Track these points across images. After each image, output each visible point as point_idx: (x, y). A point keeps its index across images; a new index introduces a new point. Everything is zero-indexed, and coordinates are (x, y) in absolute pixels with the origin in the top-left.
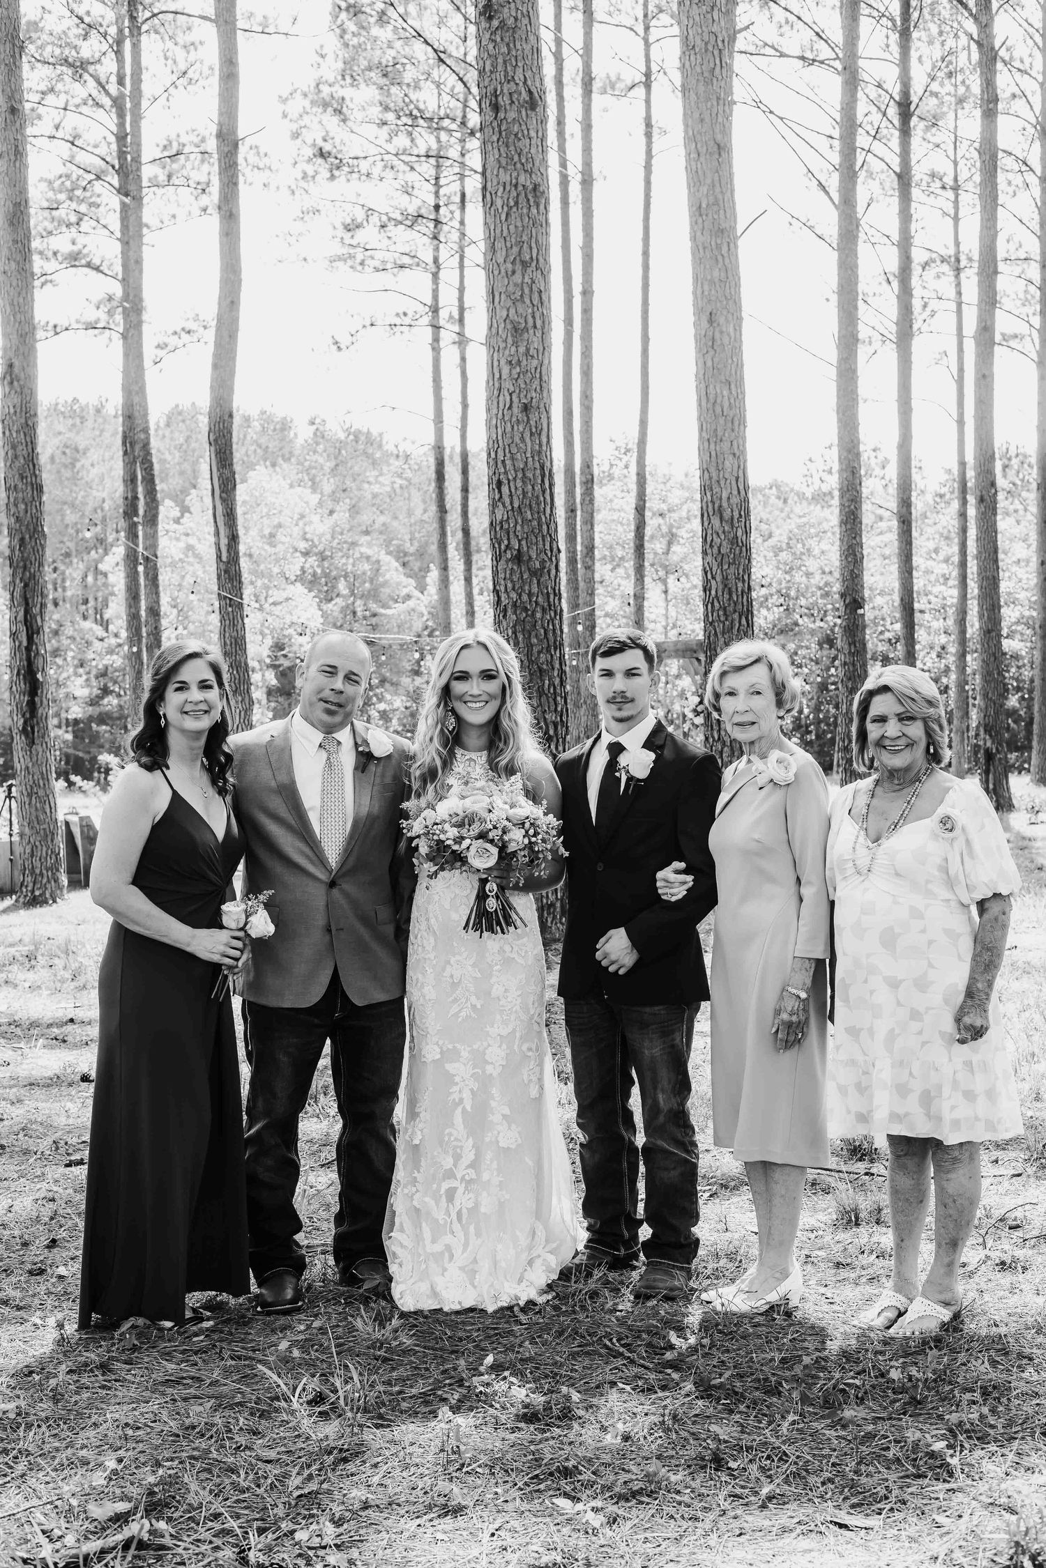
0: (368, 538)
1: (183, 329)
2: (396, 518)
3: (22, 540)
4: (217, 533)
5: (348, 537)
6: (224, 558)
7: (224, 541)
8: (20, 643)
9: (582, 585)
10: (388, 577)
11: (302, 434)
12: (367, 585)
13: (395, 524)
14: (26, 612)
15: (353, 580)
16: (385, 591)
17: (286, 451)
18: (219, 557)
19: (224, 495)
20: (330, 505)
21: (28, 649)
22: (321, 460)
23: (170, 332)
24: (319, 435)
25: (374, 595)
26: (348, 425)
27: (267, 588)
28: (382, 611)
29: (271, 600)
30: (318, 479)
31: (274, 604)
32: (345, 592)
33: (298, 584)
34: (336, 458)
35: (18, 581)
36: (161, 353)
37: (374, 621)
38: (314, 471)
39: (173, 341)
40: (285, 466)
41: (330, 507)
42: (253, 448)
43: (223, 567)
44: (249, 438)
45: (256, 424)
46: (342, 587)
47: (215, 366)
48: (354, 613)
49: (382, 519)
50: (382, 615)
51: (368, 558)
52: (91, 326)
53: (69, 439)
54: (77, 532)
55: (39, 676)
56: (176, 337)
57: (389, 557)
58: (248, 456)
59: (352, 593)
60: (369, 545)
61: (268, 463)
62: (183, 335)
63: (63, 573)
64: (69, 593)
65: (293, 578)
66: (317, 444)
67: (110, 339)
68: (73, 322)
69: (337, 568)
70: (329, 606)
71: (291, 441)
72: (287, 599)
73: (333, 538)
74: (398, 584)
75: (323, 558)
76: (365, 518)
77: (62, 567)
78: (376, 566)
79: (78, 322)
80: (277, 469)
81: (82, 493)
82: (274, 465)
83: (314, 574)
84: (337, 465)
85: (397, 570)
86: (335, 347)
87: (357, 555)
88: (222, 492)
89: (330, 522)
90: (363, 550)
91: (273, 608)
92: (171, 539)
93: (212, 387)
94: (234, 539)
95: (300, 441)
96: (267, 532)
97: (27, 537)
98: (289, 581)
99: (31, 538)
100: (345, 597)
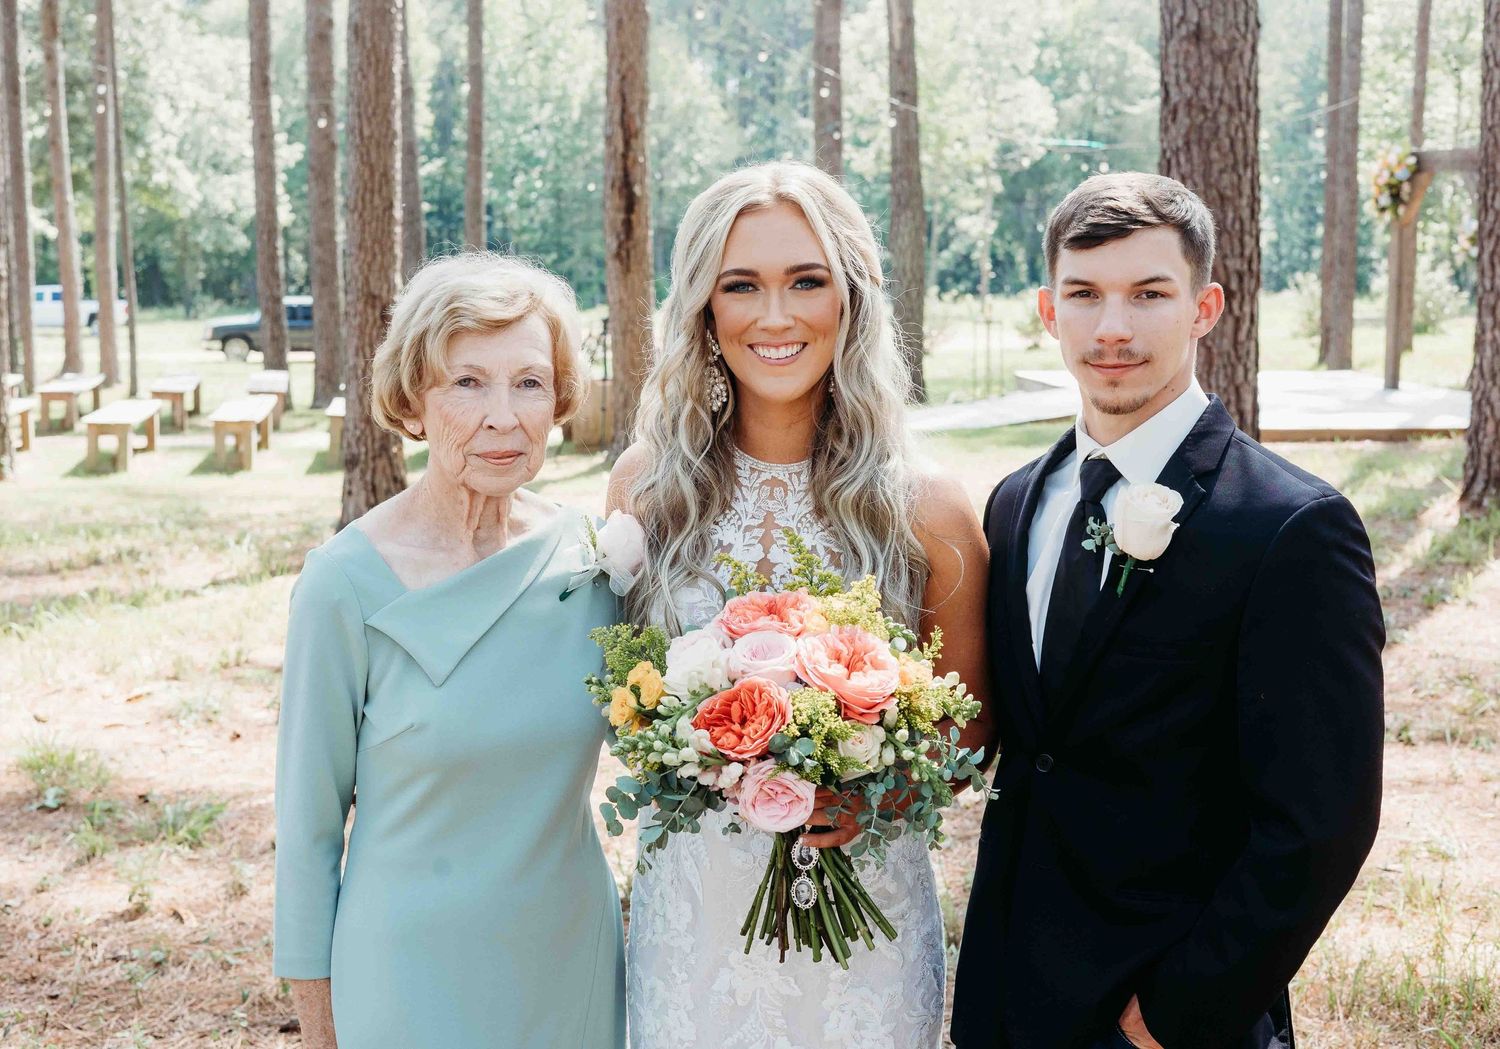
0: (1114, 27)
3: (620, 23)
4: (890, 16)
5: (1093, 26)
6: (897, 47)
7: (898, 25)
8: (616, 151)
9: (1345, 77)
10: (1136, 69)
12: (1111, 79)
14: (624, 111)
15: (1096, 74)
16: (1132, 87)
18: (891, 45)
21: (625, 156)
25: (1118, 90)
27: (995, 82)
28: (1128, 109)
29: (1000, 97)
31: (1004, 101)
32: (1087, 87)
33: (1031, 79)
35: (614, 73)
37: (1117, 120)
43: (895, 58)
46: (1083, 81)
48: (1095, 111)
50: (1129, 115)
51: (1113, 49)
55: (637, 190)
59: (1094, 89)
60: (1117, 35)
65: (1025, 71)
69: (1078, 61)
70: (1067, 104)
72: (1017, 96)
73: (1076, 27)
75: (1063, 49)
78: (1123, 58)
83: (1053, 67)
85: (1146, 63)
87: (1102, 45)
90: (1110, 39)
91: (1002, 106)
94: (909, 22)
96: (1000, 20)
97: (625, 18)
98: (1020, 75)
99: (630, 19)
100: (1086, 94)
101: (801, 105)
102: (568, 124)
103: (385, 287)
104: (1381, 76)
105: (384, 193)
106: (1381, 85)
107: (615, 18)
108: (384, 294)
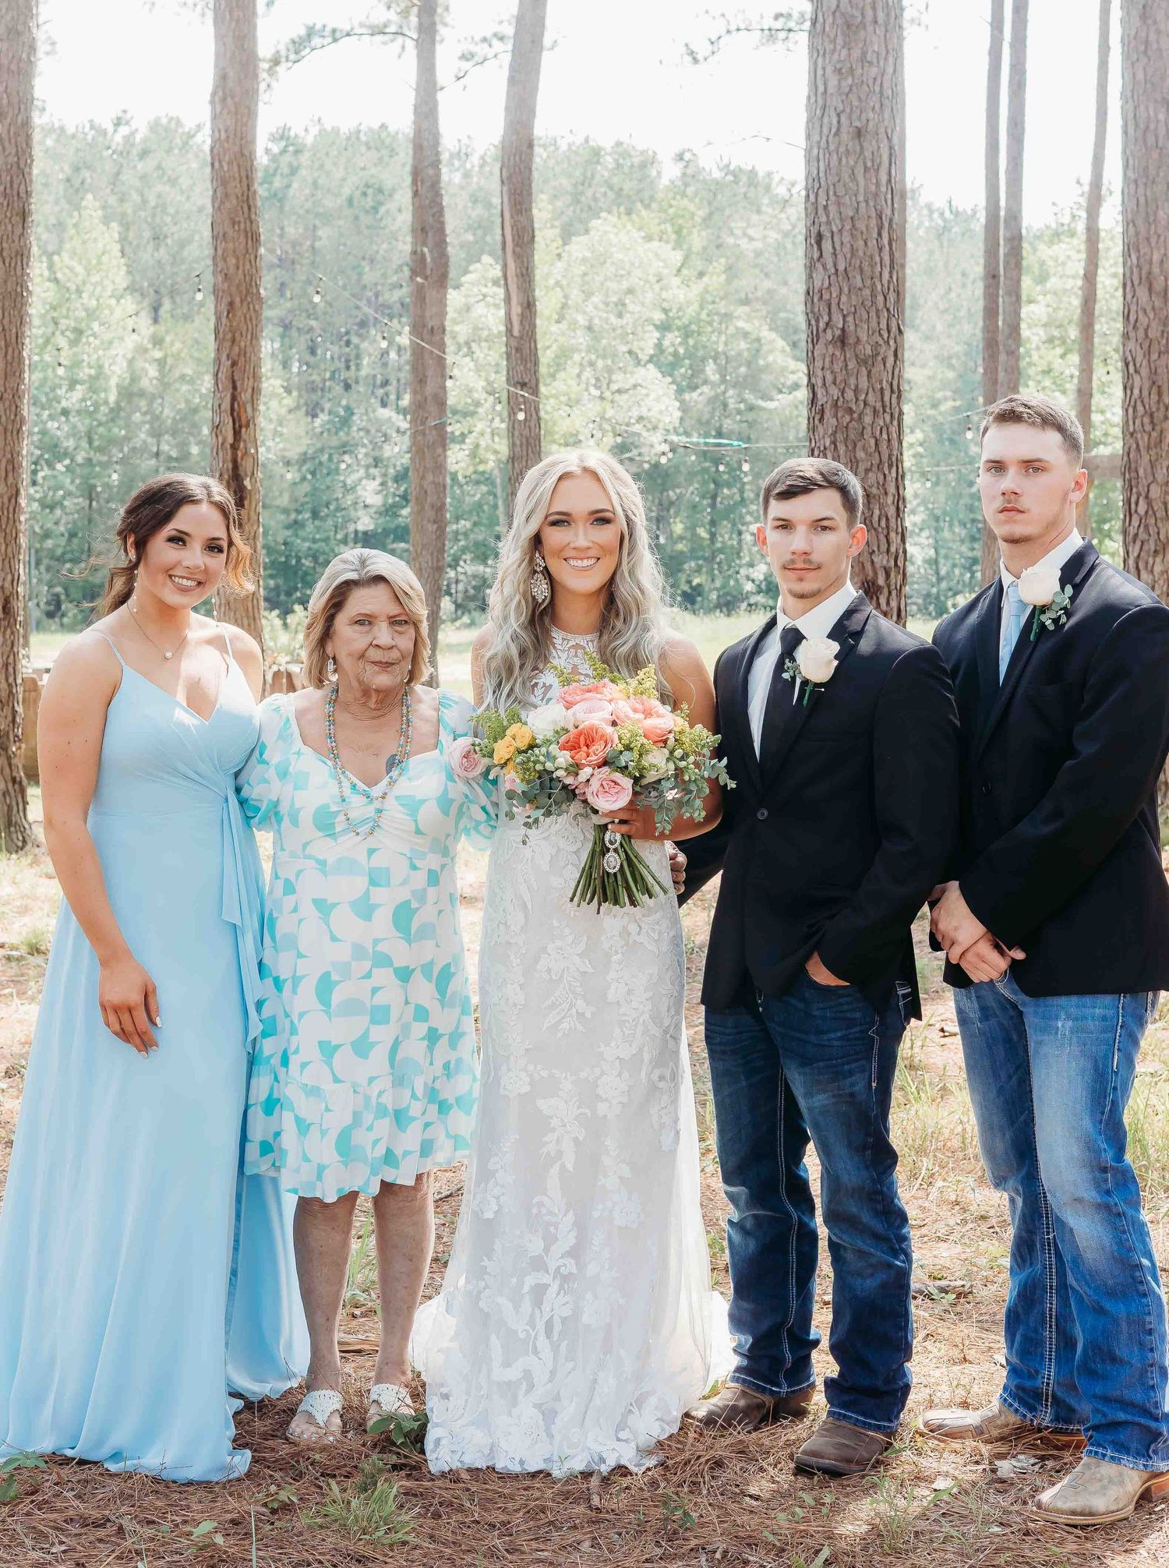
0: (746, 309)
1: (495, 35)
2: (785, 283)
3: (231, 304)
4: (508, 300)
5: (722, 307)
6: (516, 333)
7: (516, 310)
8: (224, 439)
9: (1001, 375)
10: (770, 358)
11: (670, 172)
12: (743, 370)
13: (783, 290)
14: (234, 399)
15: (725, 363)
16: (766, 379)
17: (646, 195)
18: (509, 331)
19: (518, 250)
20: (699, 265)
21: (234, 447)
22: (692, 208)
23: (478, 38)
24: (691, 175)
25: (750, 382)
26: (726, 161)
27: (610, 371)
28: (761, 403)
29: (614, 387)
30: (685, 231)
31: (619, 391)
32: (715, 378)
33: (650, 366)
34: (710, 203)
35: (224, 358)
36: (466, 65)
37: (750, 416)
38: (681, 221)
39: (482, 50)
40: (644, 213)
41: (700, 268)
42: (603, 190)
43: (514, 343)
44: (598, 178)
45: (609, 159)
46: (710, 370)
47: (512, 81)
48: (725, 405)
49: (767, 284)
50: (764, 409)
51: (746, 335)
52: (379, 30)
53: (372, 176)
54: (377, 295)
55: (247, 483)
56: (485, 45)
57: (773, 335)
58: (595, 199)
59: (723, 380)
60: (749, 319)
61: (622, 209)
62: (495, 42)
63: (357, 347)
64: (363, 373)
65: (644, 357)
66: (686, 185)
67: (403, 47)
68: (356, 24)
69: (704, 347)
70: (691, 397)
71: (652, 182)
72: (635, 386)
73: (702, 308)
74: (784, 369)
75: (687, 334)
76: (744, 283)
77: (355, 340)
78: (756, 345)
79: (361, 25)
80: (634, 216)
81: (385, 246)
82: (629, 213)
83: (675, 354)
84: (711, 214)
85: (783, 351)
86: (689, 59)
87: (731, 330)
88: (516, 244)
89: (697, 289)
90: (741, 324)
91: (617, 397)
92: (488, 305)
93: (507, 109)
94: (529, 306)
95: (665, 181)
96: (614, 298)
97: (238, 300)
98: (638, 362)
99: (242, 302)
100: (713, 385)
101: (380, 392)
102: (104, 409)
103: (9, 577)
104: (1048, 372)
105: (10, 480)
106: (1047, 383)
107: (226, 300)
108: (7, 585)
